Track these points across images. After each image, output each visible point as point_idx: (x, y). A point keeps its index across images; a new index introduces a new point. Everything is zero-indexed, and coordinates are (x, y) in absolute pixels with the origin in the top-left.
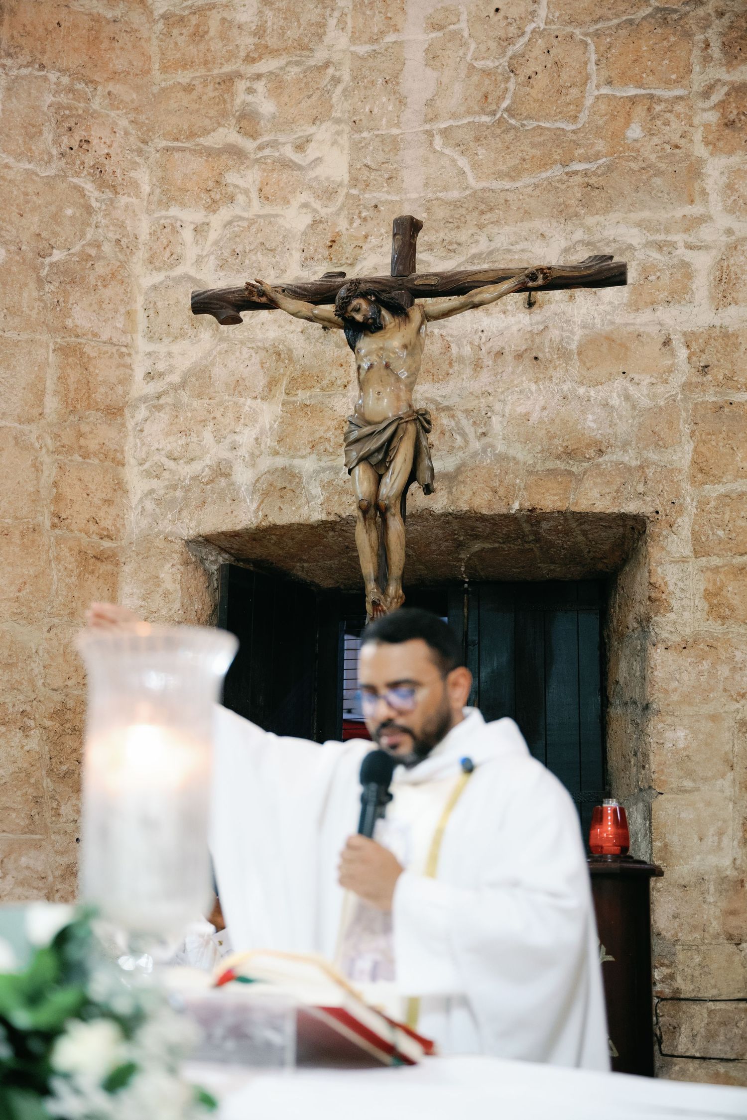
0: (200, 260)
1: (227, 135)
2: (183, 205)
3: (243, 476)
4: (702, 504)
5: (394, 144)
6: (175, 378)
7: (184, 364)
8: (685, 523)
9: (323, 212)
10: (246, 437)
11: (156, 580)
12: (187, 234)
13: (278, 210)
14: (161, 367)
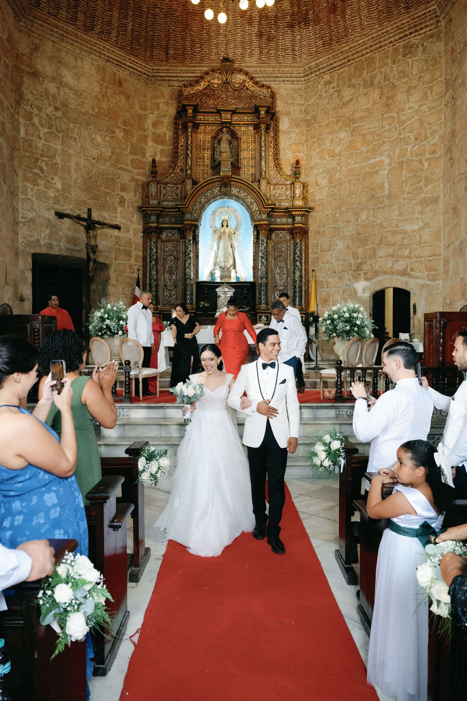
0: (32, 196)
1: (37, 171)
2: (28, 183)
3: (42, 243)
4: (116, 263)
5: (70, 186)
6: (28, 219)
7: (29, 217)
8: (113, 266)
9: (57, 195)
10: (43, 235)
11: (27, 260)
12: (29, 190)
13: (48, 191)
14: (25, 216)
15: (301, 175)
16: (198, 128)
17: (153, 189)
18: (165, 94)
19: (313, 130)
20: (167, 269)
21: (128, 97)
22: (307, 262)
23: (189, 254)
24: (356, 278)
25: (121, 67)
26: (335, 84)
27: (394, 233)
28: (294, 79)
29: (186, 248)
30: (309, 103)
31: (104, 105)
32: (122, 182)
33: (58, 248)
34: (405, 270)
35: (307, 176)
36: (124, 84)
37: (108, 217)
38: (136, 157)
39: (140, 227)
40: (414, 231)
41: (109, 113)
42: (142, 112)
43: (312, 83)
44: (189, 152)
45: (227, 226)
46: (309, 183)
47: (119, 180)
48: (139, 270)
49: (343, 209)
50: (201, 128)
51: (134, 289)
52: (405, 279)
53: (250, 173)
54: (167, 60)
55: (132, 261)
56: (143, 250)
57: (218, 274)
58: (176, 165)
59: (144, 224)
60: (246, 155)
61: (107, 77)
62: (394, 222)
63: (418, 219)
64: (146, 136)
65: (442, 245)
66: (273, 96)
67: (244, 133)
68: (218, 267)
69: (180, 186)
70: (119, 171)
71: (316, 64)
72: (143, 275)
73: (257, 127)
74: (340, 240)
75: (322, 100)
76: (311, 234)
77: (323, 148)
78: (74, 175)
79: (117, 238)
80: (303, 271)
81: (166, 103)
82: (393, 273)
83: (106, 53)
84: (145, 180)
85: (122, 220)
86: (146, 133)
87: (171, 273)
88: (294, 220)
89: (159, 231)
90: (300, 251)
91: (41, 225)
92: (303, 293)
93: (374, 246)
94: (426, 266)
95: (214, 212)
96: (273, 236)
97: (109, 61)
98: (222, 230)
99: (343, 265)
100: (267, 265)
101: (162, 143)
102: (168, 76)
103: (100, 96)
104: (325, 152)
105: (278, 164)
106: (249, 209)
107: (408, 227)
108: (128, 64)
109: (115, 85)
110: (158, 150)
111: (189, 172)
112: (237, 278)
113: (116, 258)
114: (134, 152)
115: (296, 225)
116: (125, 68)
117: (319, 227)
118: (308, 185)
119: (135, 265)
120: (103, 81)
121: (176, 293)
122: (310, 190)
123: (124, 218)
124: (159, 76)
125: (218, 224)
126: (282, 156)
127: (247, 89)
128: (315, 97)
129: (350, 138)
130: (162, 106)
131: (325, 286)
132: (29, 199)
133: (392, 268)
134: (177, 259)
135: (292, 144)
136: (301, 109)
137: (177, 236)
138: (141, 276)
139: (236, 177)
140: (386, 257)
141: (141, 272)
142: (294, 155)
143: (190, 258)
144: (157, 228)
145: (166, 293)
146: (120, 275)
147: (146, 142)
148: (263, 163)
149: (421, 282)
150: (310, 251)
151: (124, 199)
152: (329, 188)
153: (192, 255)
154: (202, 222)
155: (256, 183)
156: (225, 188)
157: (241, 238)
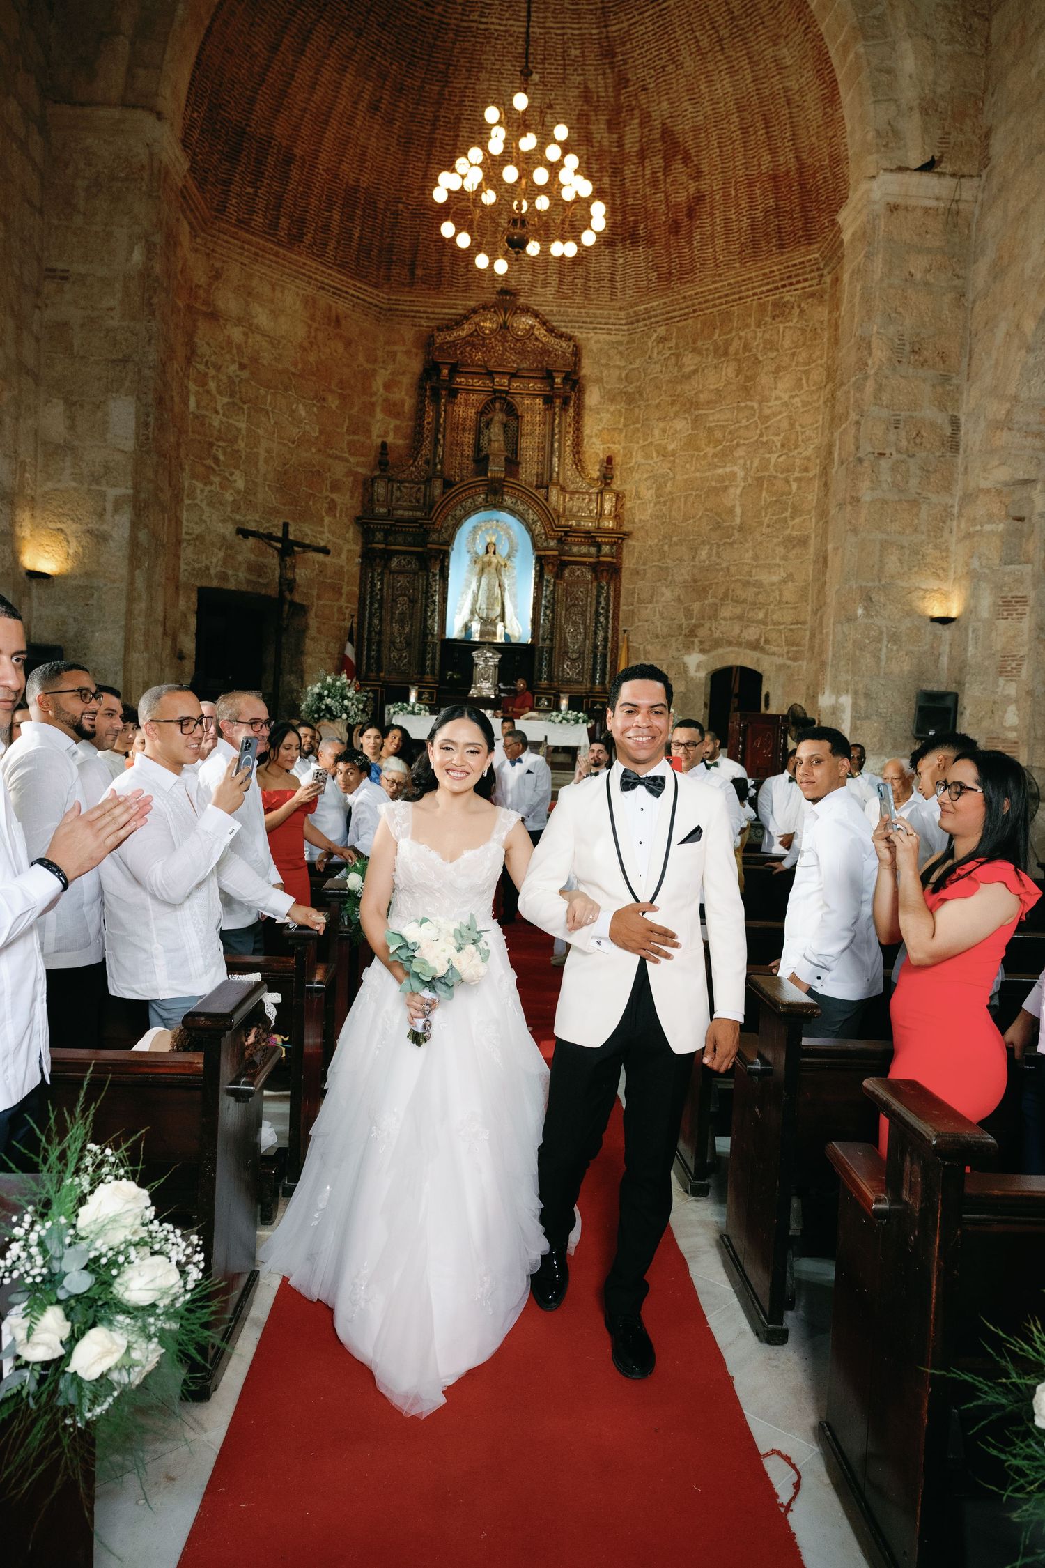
0: (201, 500)
1: (210, 462)
2: (197, 481)
3: (213, 571)
4: (318, 605)
5: (255, 483)
6: (194, 536)
7: (196, 532)
8: (314, 609)
9: (237, 498)
10: (215, 560)
11: (190, 598)
12: (198, 491)
13: (224, 492)
14: (191, 531)
15: (615, 480)
16: (455, 397)
17: (380, 489)
18: (406, 338)
19: (637, 410)
20: (396, 617)
21: (348, 343)
22: (616, 618)
23: (432, 596)
24: (688, 648)
25: (340, 296)
26: (673, 344)
27: (746, 584)
28: (610, 327)
29: (429, 586)
30: (633, 366)
31: (312, 358)
32: (334, 477)
33: (236, 580)
34: (758, 641)
35: (624, 481)
36: (343, 322)
37: (309, 532)
38: (356, 438)
39: (357, 548)
40: (773, 584)
41: (318, 370)
42: (368, 366)
43: (639, 335)
44: (440, 436)
45: (494, 553)
46: (626, 493)
47: (328, 474)
48: (352, 616)
49: (675, 539)
50: (461, 398)
51: (343, 647)
52: (755, 655)
53: (535, 471)
54: (411, 284)
55: (343, 602)
56: (360, 584)
57: (476, 627)
58: (418, 453)
59: (363, 543)
60: (529, 444)
61: (319, 313)
62: (746, 568)
63: (779, 566)
64: (373, 404)
65: (809, 608)
66: (577, 352)
67: (528, 409)
68: (477, 617)
69: (423, 486)
70: (330, 461)
71: (646, 309)
72: (358, 623)
73: (548, 400)
74: (667, 587)
75: (653, 366)
76: (625, 574)
77: (649, 440)
78: (262, 467)
79: (323, 565)
80: (610, 632)
81: (408, 352)
82: (739, 644)
83: (319, 278)
84: (369, 473)
85: (331, 538)
86: (374, 399)
87: (402, 623)
88: (599, 551)
89: (388, 555)
90: (607, 599)
91: (212, 544)
92: (608, 666)
93: (717, 601)
94: (786, 637)
95: (475, 529)
96: (566, 573)
97: (323, 288)
98: (486, 559)
99: (670, 627)
100: (553, 618)
101: (397, 415)
102: (412, 311)
103: (306, 344)
104: (653, 448)
105: (580, 461)
106: (529, 529)
107: (765, 578)
108: (352, 292)
109: (329, 325)
110: (392, 426)
111: (439, 466)
112: (507, 636)
113: (319, 597)
114: (353, 430)
115: (602, 559)
116: (346, 299)
117: (638, 563)
118: (624, 496)
119: (347, 608)
120: (313, 319)
121: (410, 654)
122: (628, 505)
123: (333, 533)
124: (398, 310)
125: (480, 549)
126: (586, 447)
127: (537, 339)
128: (643, 359)
129: (690, 432)
130: (400, 356)
131: (642, 657)
132: (196, 505)
133: (739, 636)
134: (412, 601)
135: (604, 429)
136: (620, 374)
137: (414, 565)
138: (355, 625)
139: (511, 480)
140: (731, 619)
141: (355, 620)
142: (605, 446)
143: (434, 602)
144: (384, 551)
145: (394, 654)
146: (324, 623)
147: (372, 413)
148: (556, 460)
149: (779, 661)
150: (622, 600)
151: (335, 505)
152: (655, 505)
153: (437, 598)
154: (456, 545)
155: (543, 491)
156: (494, 496)
157: (516, 572)
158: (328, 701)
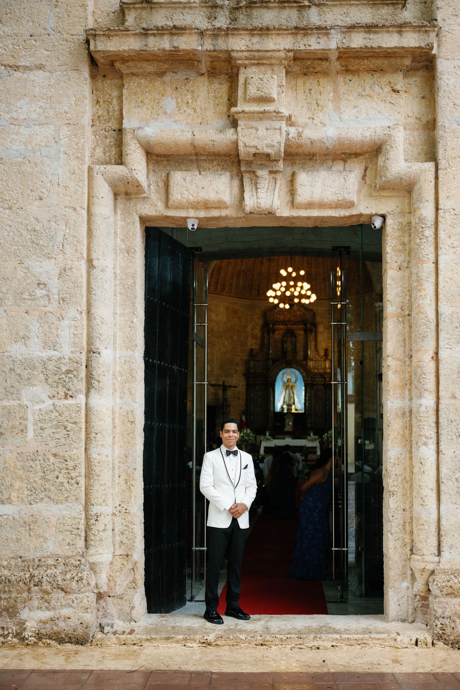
4: (233, 404)
15: (329, 356)
16: (275, 332)
17: (252, 364)
18: (258, 313)
20: (258, 405)
21: (239, 318)
23: (270, 398)
28: (325, 305)
29: (269, 394)
31: (229, 325)
32: (236, 362)
36: (238, 312)
37: (231, 381)
38: (243, 348)
39: (244, 383)
41: (231, 329)
42: (246, 324)
44: (270, 345)
45: (290, 382)
48: (244, 406)
50: (277, 333)
51: (241, 417)
53: (302, 355)
54: (258, 296)
55: (241, 402)
56: (246, 395)
57: (285, 407)
58: (263, 351)
59: (246, 382)
60: (300, 346)
61: (230, 311)
64: (248, 336)
66: (314, 315)
67: (299, 334)
68: (285, 404)
69: (265, 362)
70: (235, 357)
72: (246, 408)
73: (305, 331)
78: (215, 362)
79: (235, 391)
81: (258, 318)
83: (230, 301)
84: (247, 359)
86: (248, 334)
87: (260, 407)
88: (325, 380)
89: (255, 385)
96: (315, 387)
97: (231, 303)
98: (288, 384)
101: (256, 339)
102: (259, 305)
103: (227, 322)
105: (317, 350)
106: (302, 374)
108: (240, 303)
109: (233, 314)
110: (254, 343)
111: (270, 356)
112: (296, 410)
113: (234, 401)
114: (242, 345)
115: (327, 383)
116: (238, 304)
120: (228, 313)
121: (263, 418)
123: (237, 380)
124: (254, 305)
126: (319, 345)
127: (301, 311)
130: (256, 319)
134: (264, 400)
135: (325, 338)
137: (263, 388)
138: (245, 410)
139: (295, 359)
142: (326, 344)
144: (253, 384)
145: (258, 418)
146: (235, 409)
147: (247, 339)
148: (309, 351)
151: (237, 370)
153: (272, 399)
154: (277, 380)
155: (305, 362)
156: (289, 365)
157: (298, 387)
158: (246, 438)
